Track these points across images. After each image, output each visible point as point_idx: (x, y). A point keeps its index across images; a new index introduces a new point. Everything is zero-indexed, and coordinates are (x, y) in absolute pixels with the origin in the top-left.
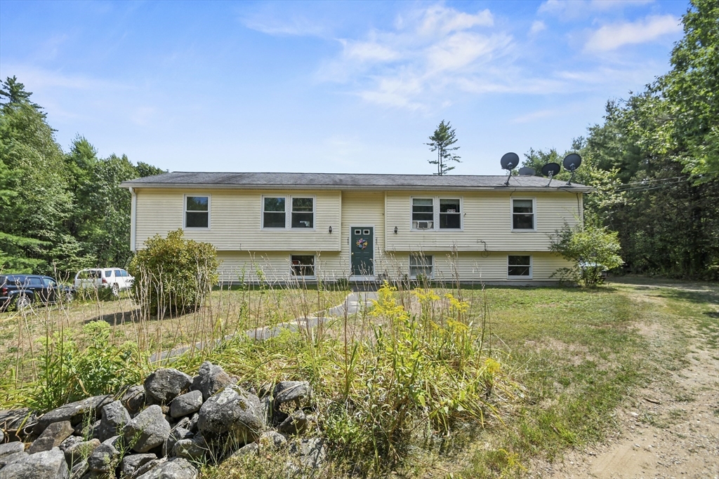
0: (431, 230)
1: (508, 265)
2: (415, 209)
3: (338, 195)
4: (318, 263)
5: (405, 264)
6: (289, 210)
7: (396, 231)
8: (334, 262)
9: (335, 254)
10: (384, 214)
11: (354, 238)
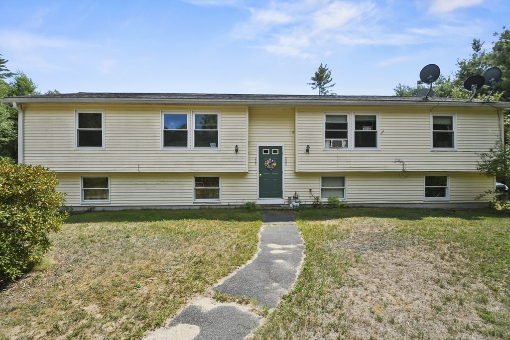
0: (346, 149)
1: (425, 187)
2: (328, 126)
3: (245, 111)
4: (223, 185)
5: (317, 186)
6: (191, 127)
7: (307, 151)
8: (241, 184)
9: (242, 175)
10: (294, 132)
11: (262, 159)
